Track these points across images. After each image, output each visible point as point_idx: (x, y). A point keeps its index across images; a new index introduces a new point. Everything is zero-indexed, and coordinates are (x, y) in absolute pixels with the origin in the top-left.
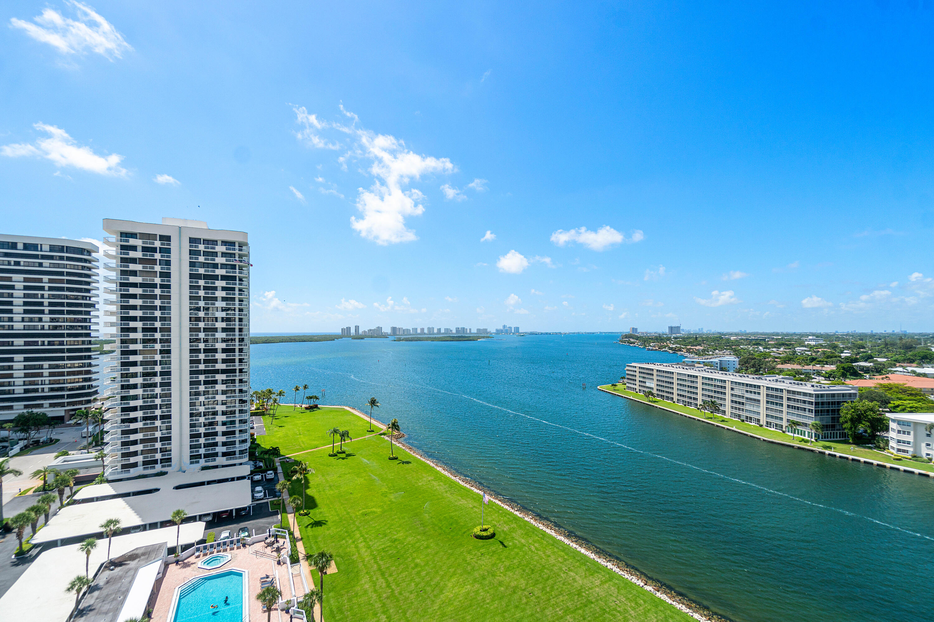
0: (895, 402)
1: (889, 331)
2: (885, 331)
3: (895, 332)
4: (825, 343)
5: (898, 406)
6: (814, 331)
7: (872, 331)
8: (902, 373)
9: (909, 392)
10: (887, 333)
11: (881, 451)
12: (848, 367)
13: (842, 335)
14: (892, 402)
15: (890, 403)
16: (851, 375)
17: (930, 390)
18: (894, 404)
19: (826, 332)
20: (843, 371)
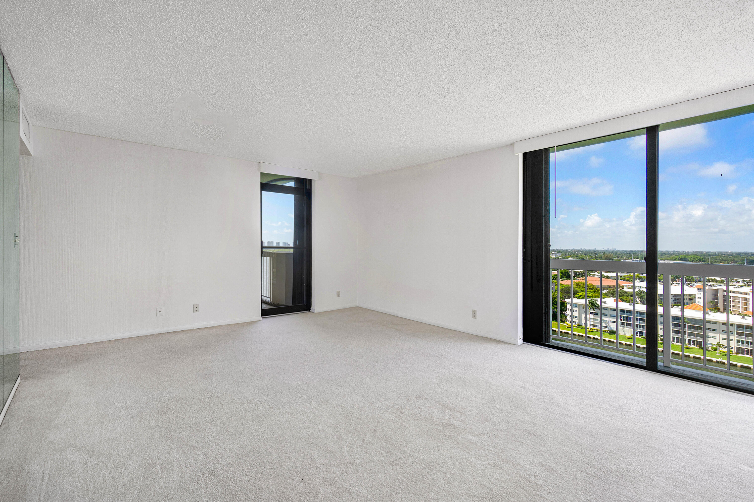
0: (579, 293)
1: (606, 249)
2: (603, 249)
3: (609, 249)
4: (561, 257)
5: (580, 296)
6: (559, 248)
7: (595, 249)
8: (597, 276)
9: (590, 287)
10: (604, 250)
11: (562, 323)
12: (565, 272)
13: (576, 251)
14: (577, 293)
15: (576, 294)
16: (566, 277)
17: (607, 286)
18: (579, 295)
19: (567, 249)
20: (561, 275)
